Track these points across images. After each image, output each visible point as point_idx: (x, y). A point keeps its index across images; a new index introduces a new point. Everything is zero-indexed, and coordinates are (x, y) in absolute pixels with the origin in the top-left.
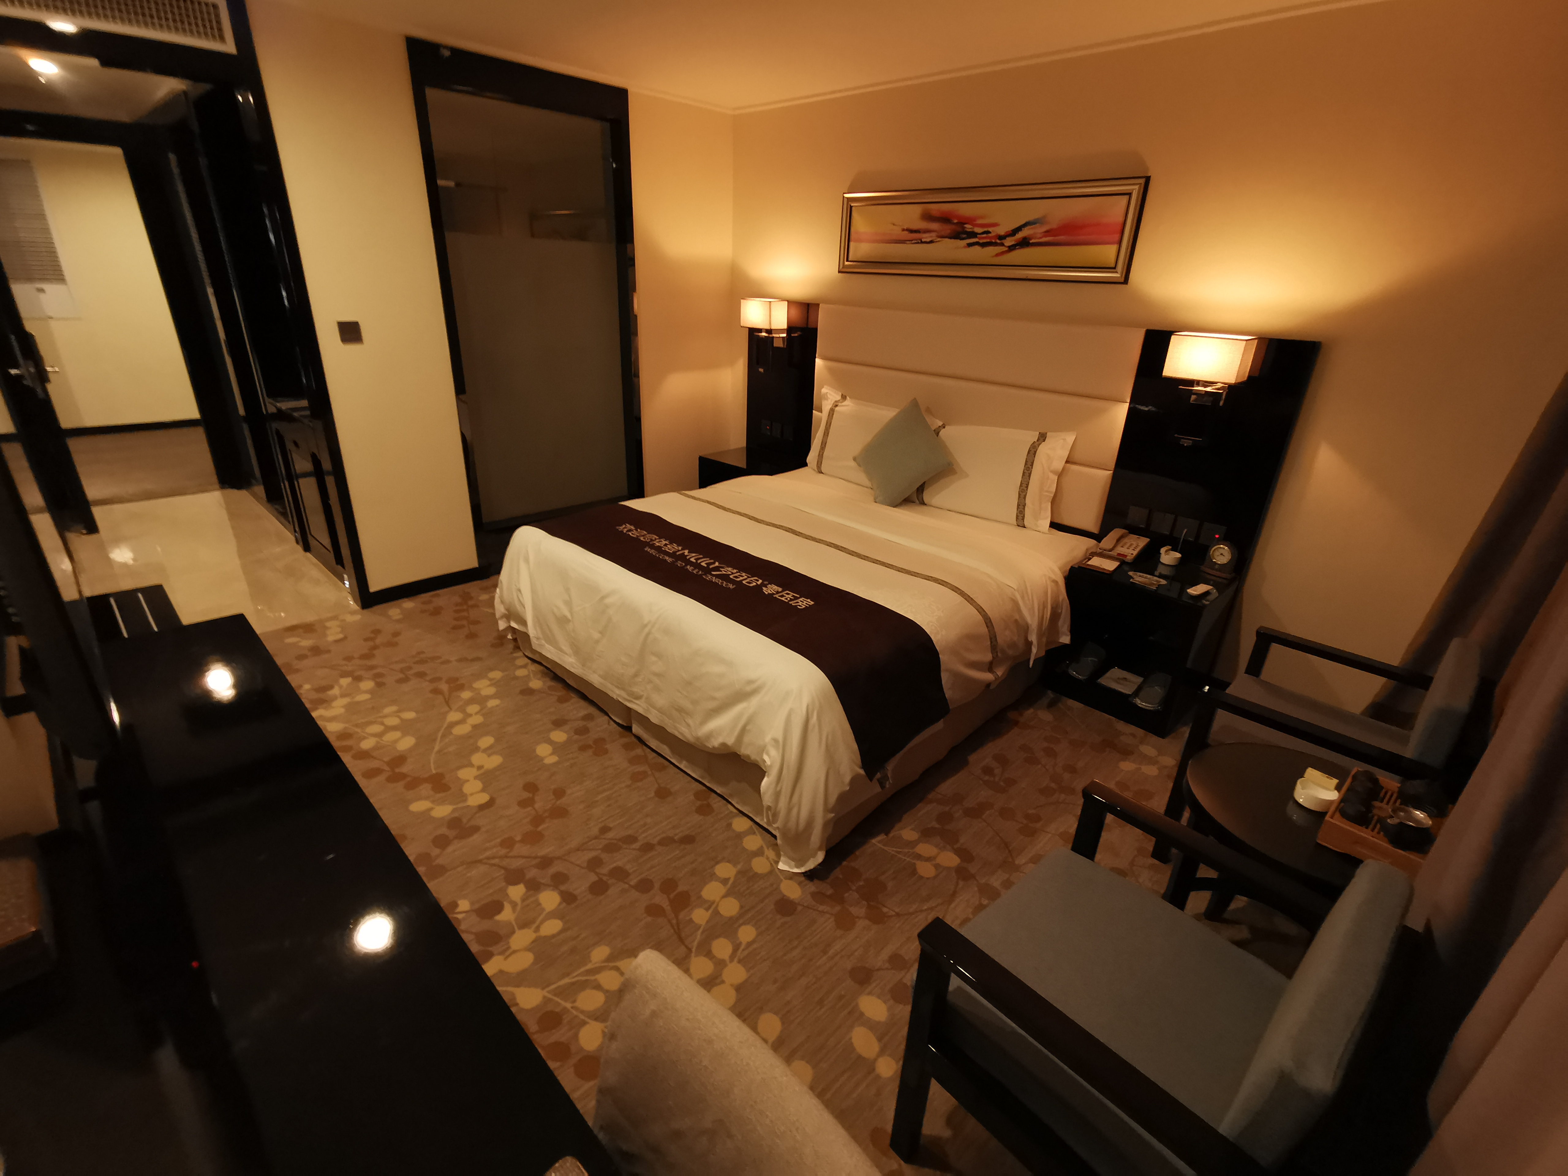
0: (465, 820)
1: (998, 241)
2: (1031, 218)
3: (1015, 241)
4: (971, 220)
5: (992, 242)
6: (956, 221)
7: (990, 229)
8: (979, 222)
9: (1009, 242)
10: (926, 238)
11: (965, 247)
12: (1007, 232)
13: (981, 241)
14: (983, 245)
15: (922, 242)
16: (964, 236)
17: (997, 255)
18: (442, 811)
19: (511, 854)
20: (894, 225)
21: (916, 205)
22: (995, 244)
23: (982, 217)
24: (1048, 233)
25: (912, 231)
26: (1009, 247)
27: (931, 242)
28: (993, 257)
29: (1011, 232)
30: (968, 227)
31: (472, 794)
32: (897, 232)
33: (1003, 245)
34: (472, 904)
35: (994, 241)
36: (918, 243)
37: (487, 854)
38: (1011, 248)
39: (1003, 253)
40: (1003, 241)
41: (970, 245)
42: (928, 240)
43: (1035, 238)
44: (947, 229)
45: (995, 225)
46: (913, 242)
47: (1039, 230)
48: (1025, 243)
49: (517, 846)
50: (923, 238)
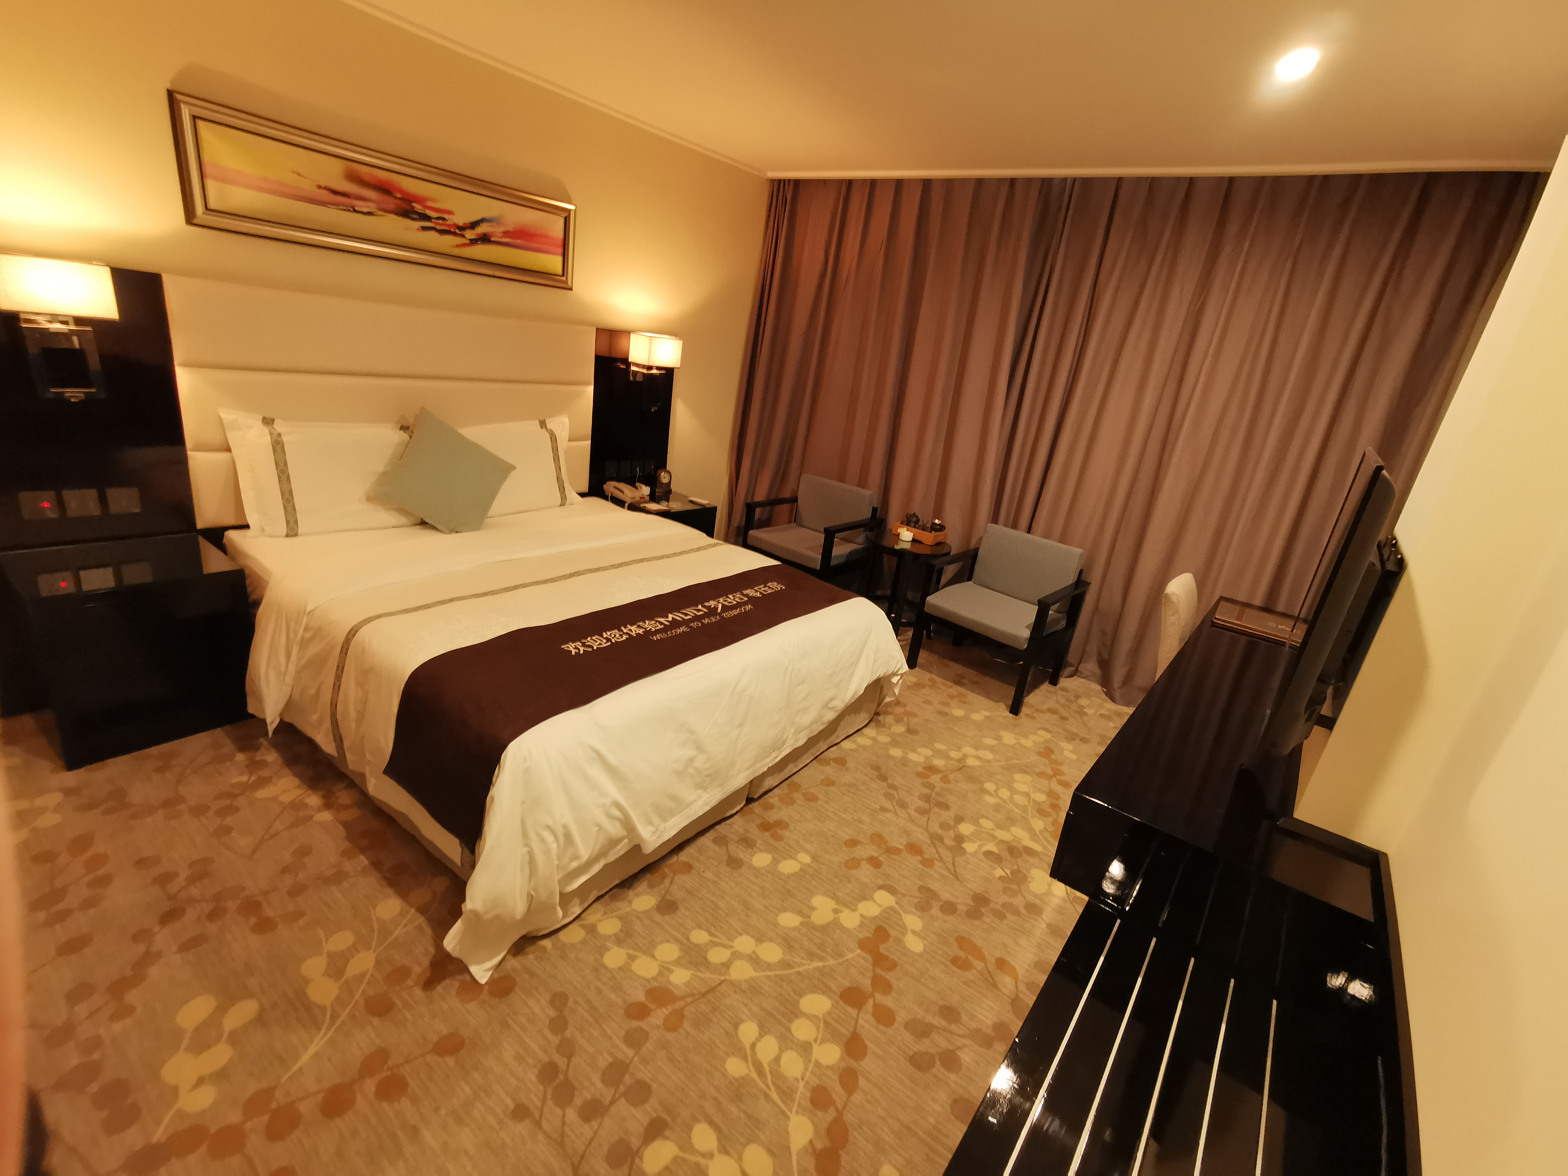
0: (916, 900)
1: (457, 231)
2: (486, 215)
3: (477, 235)
4: (421, 200)
5: (451, 231)
6: (399, 196)
7: (446, 216)
8: (429, 204)
9: (470, 234)
10: (361, 206)
11: (418, 229)
12: (465, 224)
13: (438, 227)
14: (442, 232)
15: (355, 211)
16: (415, 216)
17: (458, 246)
18: (913, 921)
19: (937, 857)
20: (299, 174)
21: (332, 159)
22: (455, 234)
23: (433, 200)
24: (506, 234)
25: (335, 192)
26: (471, 240)
27: (369, 214)
28: (453, 247)
29: (469, 225)
30: (418, 207)
31: (880, 906)
32: (308, 186)
33: (463, 236)
34: (995, 869)
35: (453, 230)
36: (349, 210)
37: (945, 873)
38: (473, 242)
39: (464, 245)
40: (464, 233)
41: (424, 229)
42: (365, 210)
43: (496, 237)
44: (391, 203)
45: (450, 213)
46: (340, 207)
47: (499, 230)
48: (485, 239)
49: (926, 856)
50: (356, 206)
